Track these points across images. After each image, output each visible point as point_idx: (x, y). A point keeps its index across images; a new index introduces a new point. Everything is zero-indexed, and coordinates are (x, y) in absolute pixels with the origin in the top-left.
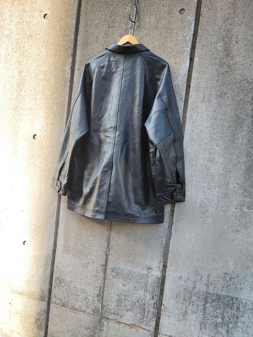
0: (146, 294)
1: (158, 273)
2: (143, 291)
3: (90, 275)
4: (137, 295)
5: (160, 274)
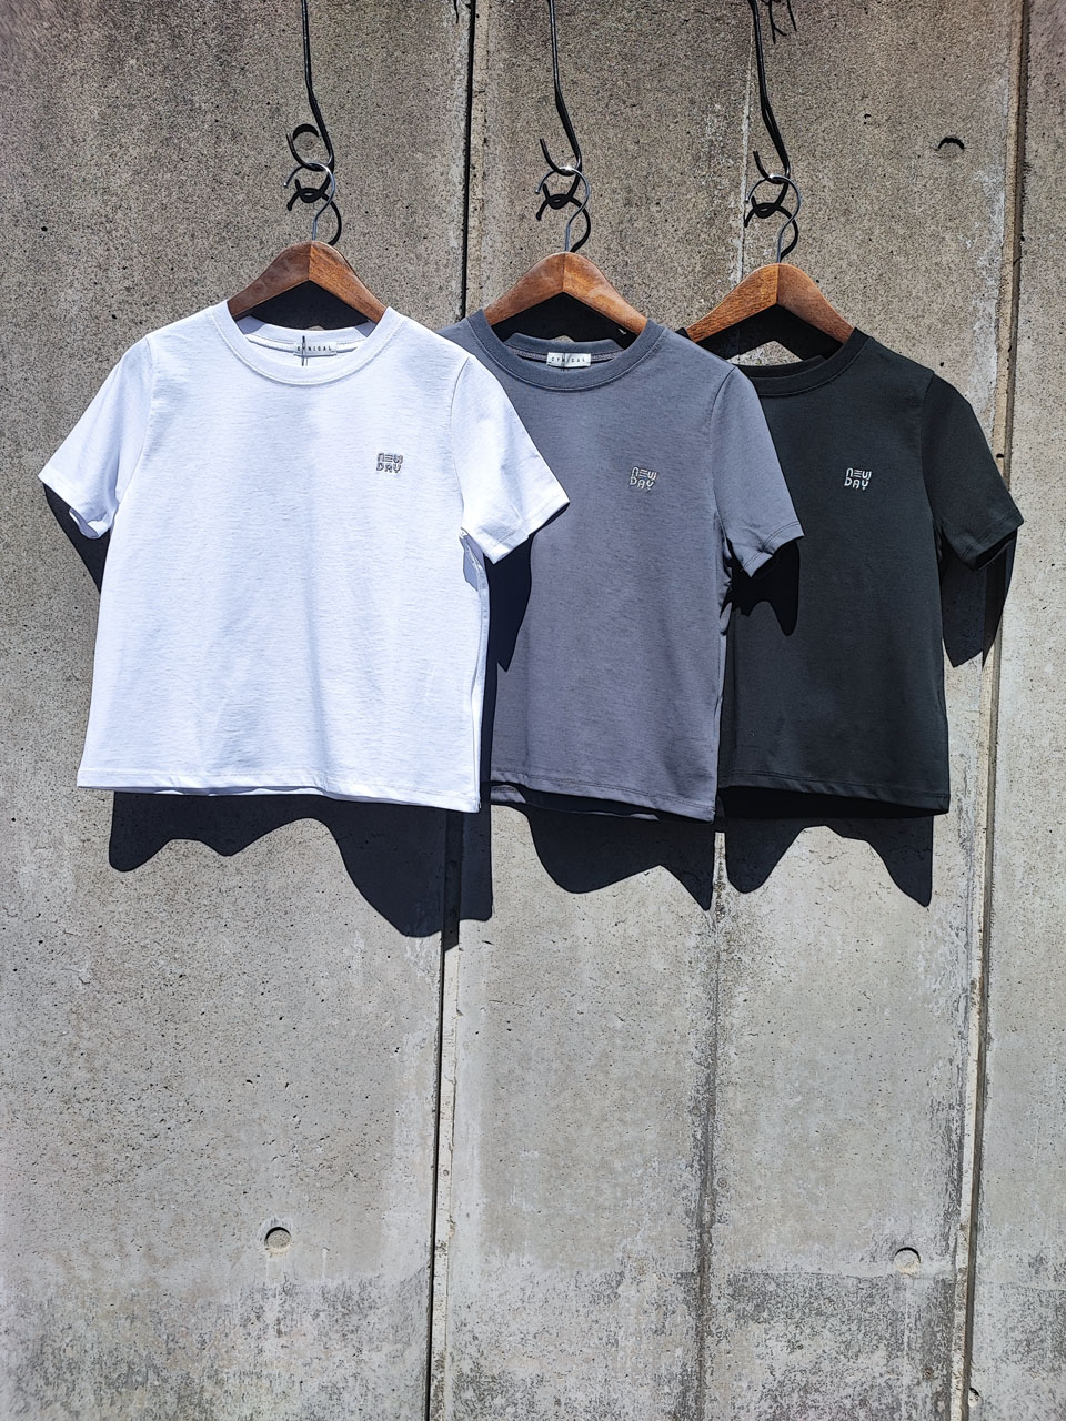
0: (895, 1363)
1: (943, 1263)
2: (882, 1353)
3: (631, 1330)
4: (859, 1375)
5: (950, 1267)
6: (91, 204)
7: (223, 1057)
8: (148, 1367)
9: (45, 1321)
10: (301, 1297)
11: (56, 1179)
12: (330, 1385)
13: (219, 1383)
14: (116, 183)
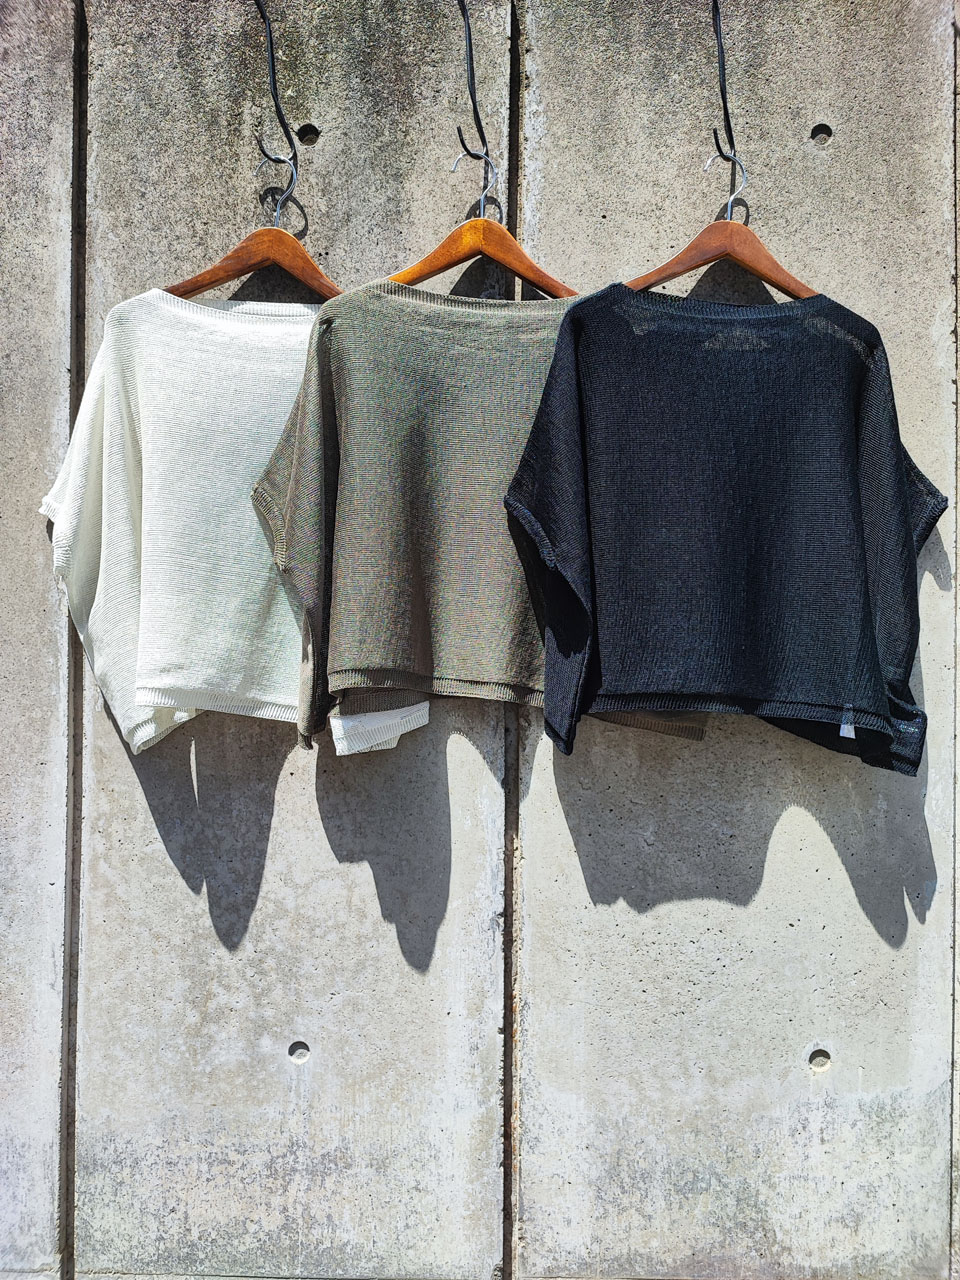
6: (642, 195)
7: (769, 905)
8: (711, 1174)
9: (620, 1137)
10: (841, 1110)
11: (628, 1012)
12: (867, 1184)
13: (772, 1187)
14: (663, 177)
